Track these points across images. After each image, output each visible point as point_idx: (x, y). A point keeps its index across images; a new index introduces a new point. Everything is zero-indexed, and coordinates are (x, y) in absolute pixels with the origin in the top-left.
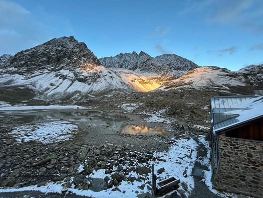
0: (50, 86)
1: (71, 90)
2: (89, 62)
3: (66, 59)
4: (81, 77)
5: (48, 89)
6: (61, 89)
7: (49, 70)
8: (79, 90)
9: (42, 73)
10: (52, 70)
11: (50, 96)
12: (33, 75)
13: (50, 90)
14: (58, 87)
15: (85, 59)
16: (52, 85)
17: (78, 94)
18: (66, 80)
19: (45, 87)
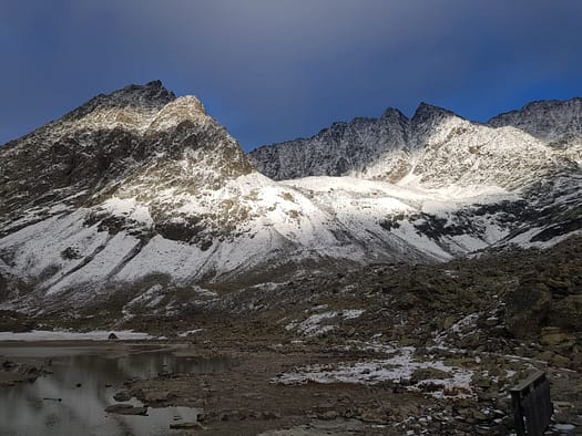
0: (60, 261)
1: (133, 272)
2: (210, 162)
3: (131, 159)
4: (175, 220)
5: (53, 269)
6: (97, 271)
7: (68, 203)
8: (163, 269)
9: (45, 216)
10: (80, 202)
11: (54, 296)
12: (16, 224)
13: (59, 275)
14: (88, 261)
15: (195, 154)
16: (69, 254)
17: (157, 287)
18: (121, 234)
19: (44, 264)
